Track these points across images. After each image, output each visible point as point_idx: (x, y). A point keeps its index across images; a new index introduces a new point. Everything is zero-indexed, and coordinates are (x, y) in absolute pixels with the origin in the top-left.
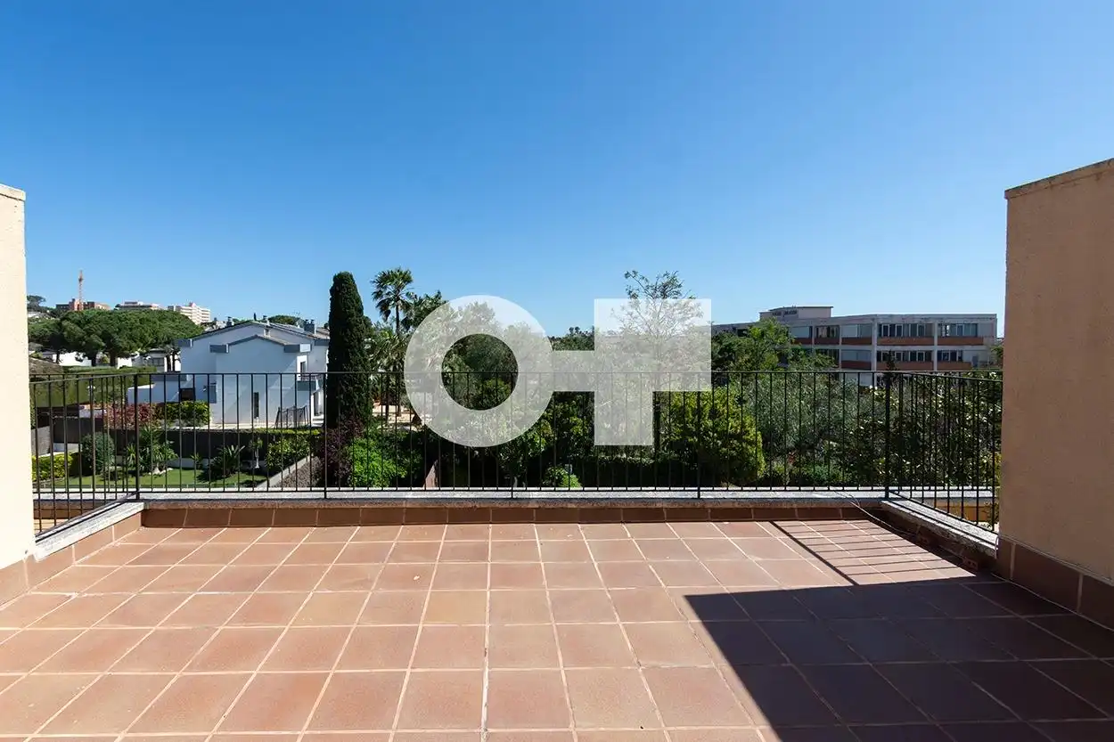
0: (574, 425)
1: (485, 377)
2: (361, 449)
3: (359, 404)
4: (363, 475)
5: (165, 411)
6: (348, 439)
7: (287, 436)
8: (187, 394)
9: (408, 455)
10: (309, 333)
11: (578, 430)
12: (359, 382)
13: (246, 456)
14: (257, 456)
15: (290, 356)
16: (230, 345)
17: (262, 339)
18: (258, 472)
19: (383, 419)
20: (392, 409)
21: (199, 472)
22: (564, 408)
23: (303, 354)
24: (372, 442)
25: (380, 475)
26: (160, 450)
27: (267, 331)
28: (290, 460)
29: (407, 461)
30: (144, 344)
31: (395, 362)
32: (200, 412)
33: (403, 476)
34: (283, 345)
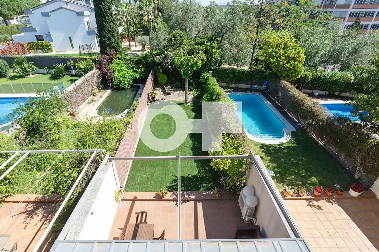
0: (215, 53)
1: (172, 28)
2: (117, 65)
3: (114, 43)
4: (120, 78)
5: (32, 47)
6: (110, 61)
7: (83, 59)
8: (39, 38)
9: (139, 68)
10: (88, 5)
11: (217, 56)
12: (113, 32)
13: (68, 69)
14: (72, 68)
15: (80, 17)
16: (50, 12)
17: (65, 8)
18: (75, 75)
19: (129, 49)
20: (132, 43)
21: (49, 76)
22: (211, 44)
23: (87, 16)
24: (122, 62)
25: (127, 77)
26: (29, 66)
27: (67, 4)
28: (86, 71)
29: (139, 70)
30: (17, 13)
31: (130, 21)
32: (48, 46)
33: (138, 78)
34: (76, 12)
